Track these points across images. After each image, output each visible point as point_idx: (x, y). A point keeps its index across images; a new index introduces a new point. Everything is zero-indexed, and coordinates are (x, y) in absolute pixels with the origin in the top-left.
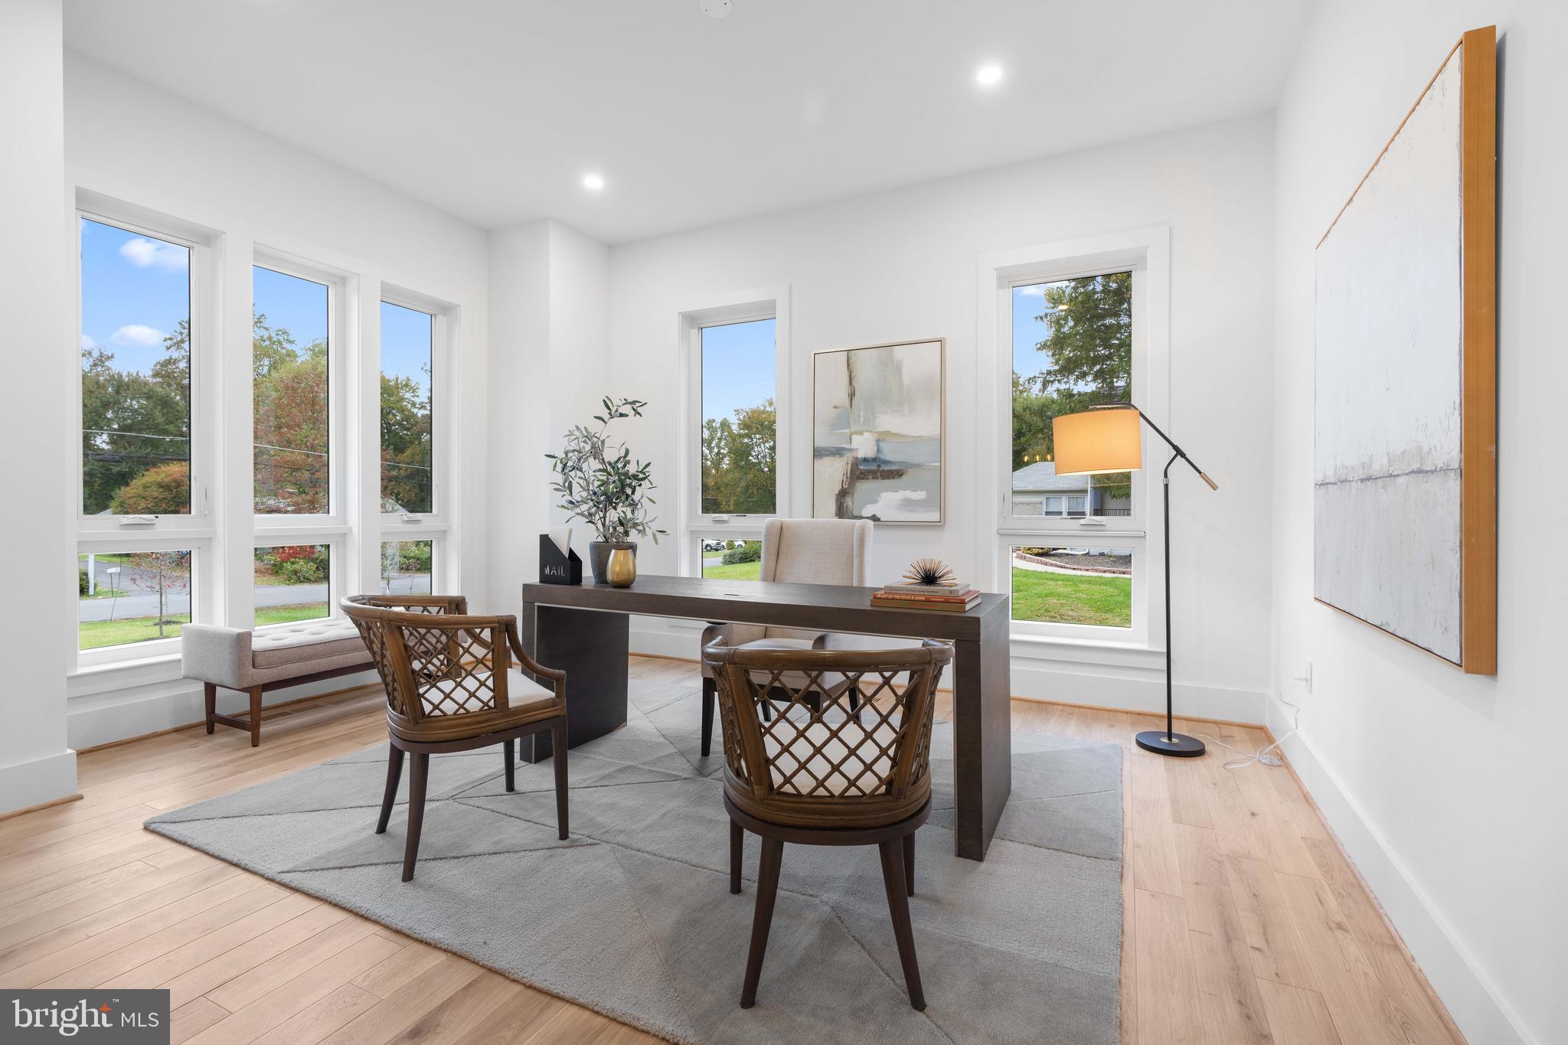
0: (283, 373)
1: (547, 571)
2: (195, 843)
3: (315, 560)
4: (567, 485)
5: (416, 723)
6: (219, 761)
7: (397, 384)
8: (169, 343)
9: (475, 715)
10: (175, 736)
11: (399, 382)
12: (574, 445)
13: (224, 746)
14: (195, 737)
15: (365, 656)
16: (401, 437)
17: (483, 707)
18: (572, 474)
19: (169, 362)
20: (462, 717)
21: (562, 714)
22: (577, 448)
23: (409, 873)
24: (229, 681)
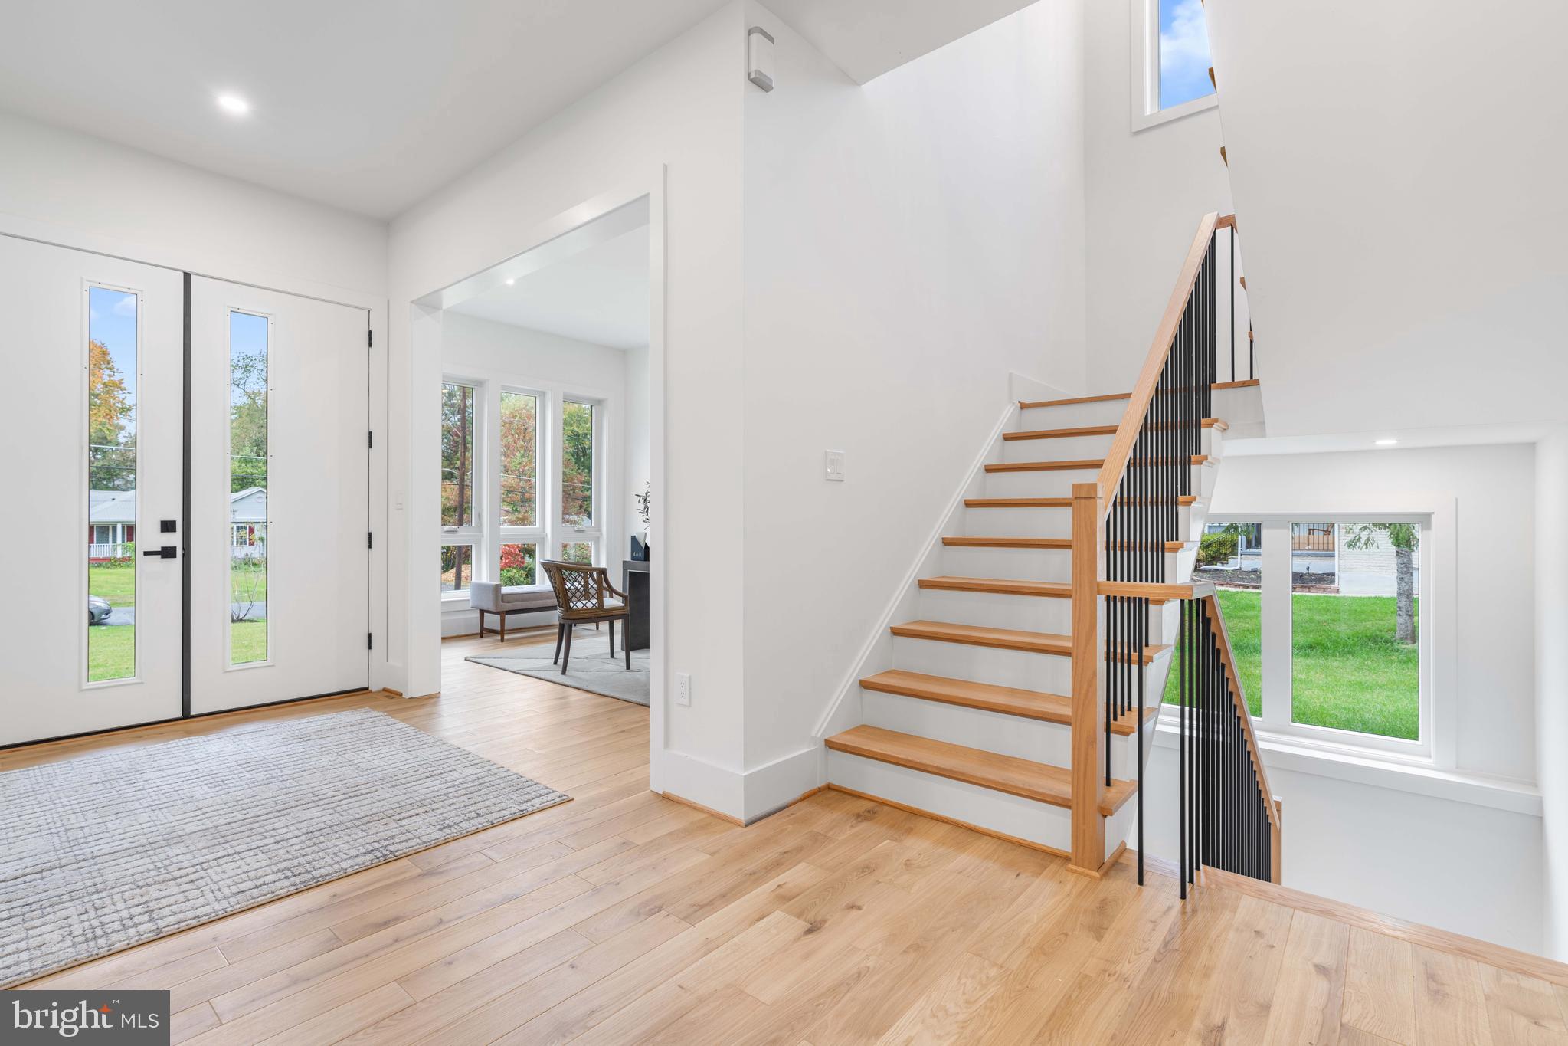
1: (633, 554)
2: (485, 664)
3: (524, 569)
5: (567, 611)
6: (489, 645)
9: (589, 609)
13: (488, 642)
14: (476, 638)
17: (594, 607)
20: (585, 610)
21: (626, 615)
23: (564, 672)
24: (491, 608)
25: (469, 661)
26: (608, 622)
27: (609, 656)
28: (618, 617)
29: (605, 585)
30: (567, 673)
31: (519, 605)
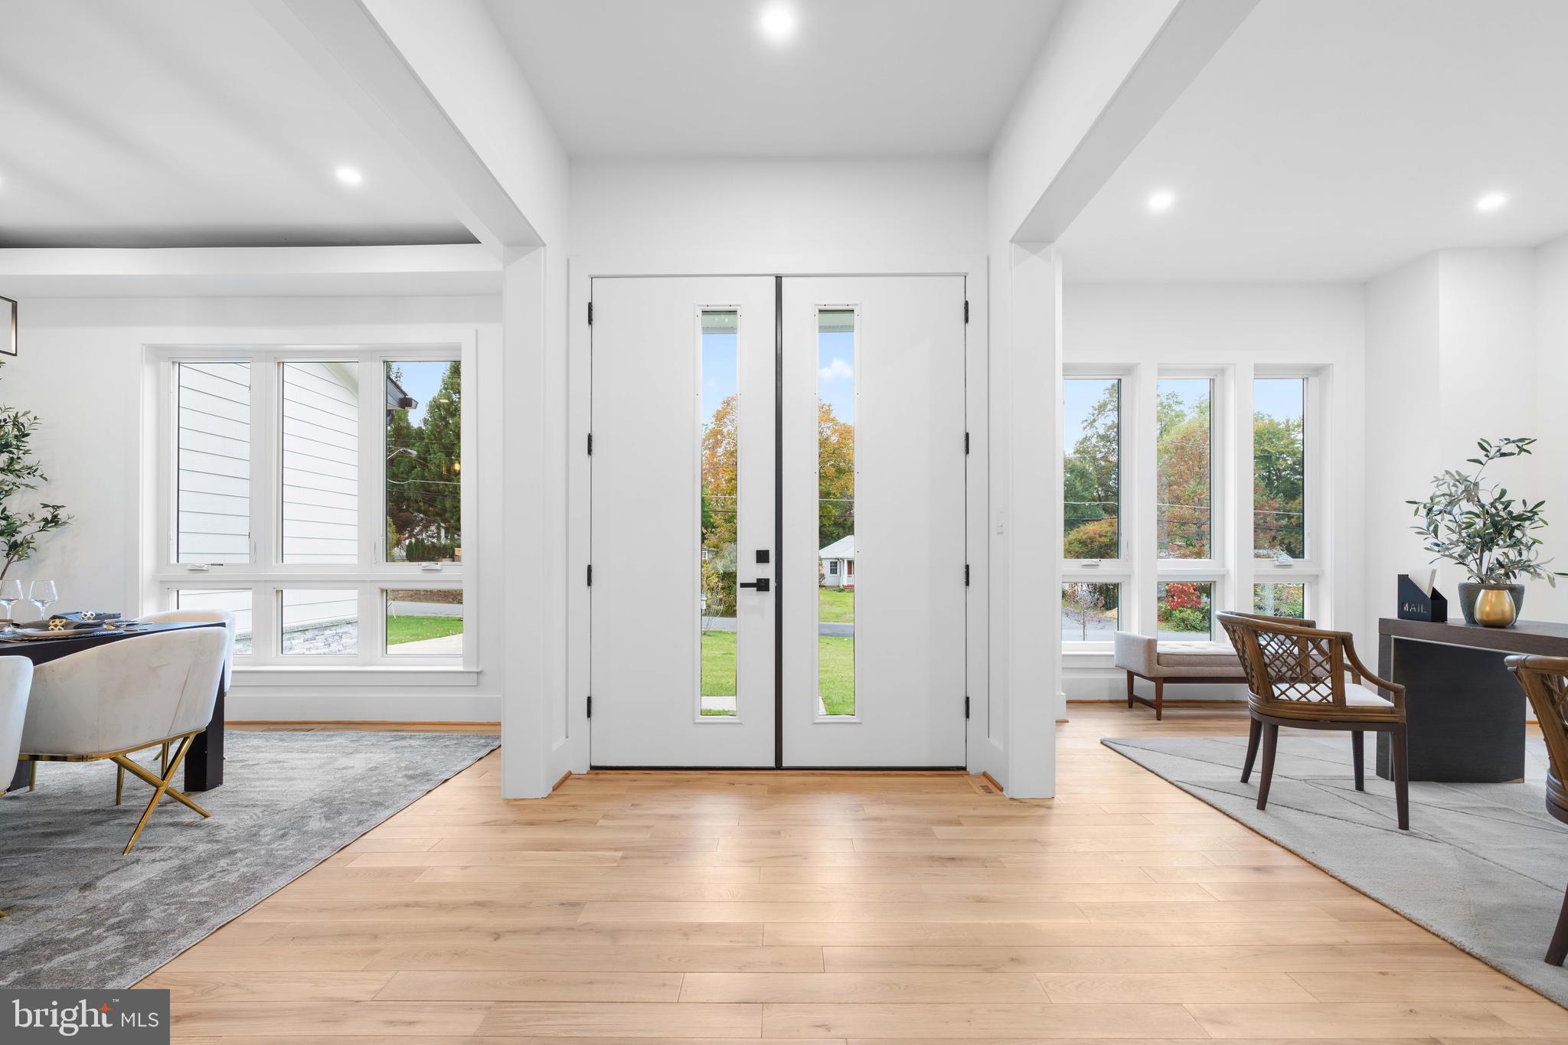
0: (1174, 435)
1: (1406, 608)
2: (1128, 755)
3: (1201, 610)
4: (1431, 528)
5: (1268, 702)
6: (1138, 722)
7: (1288, 426)
8: (1085, 424)
9: (1315, 704)
10: (1110, 704)
11: (1290, 423)
12: (1444, 489)
13: (1139, 716)
14: (1122, 707)
15: (1239, 671)
16: (1293, 483)
17: (1322, 700)
18: (1439, 518)
19: (1086, 439)
20: (1303, 703)
21: (1401, 722)
22: (1448, 492)
23: (1262, 804)
24: (1142, 672)
25: (1106, 745)
26: (1349, 733)
27: (1352, 784)
28: (1371, 725)
29: (1347, 661)
30: (1268, 806)
31: (1184, 671)
